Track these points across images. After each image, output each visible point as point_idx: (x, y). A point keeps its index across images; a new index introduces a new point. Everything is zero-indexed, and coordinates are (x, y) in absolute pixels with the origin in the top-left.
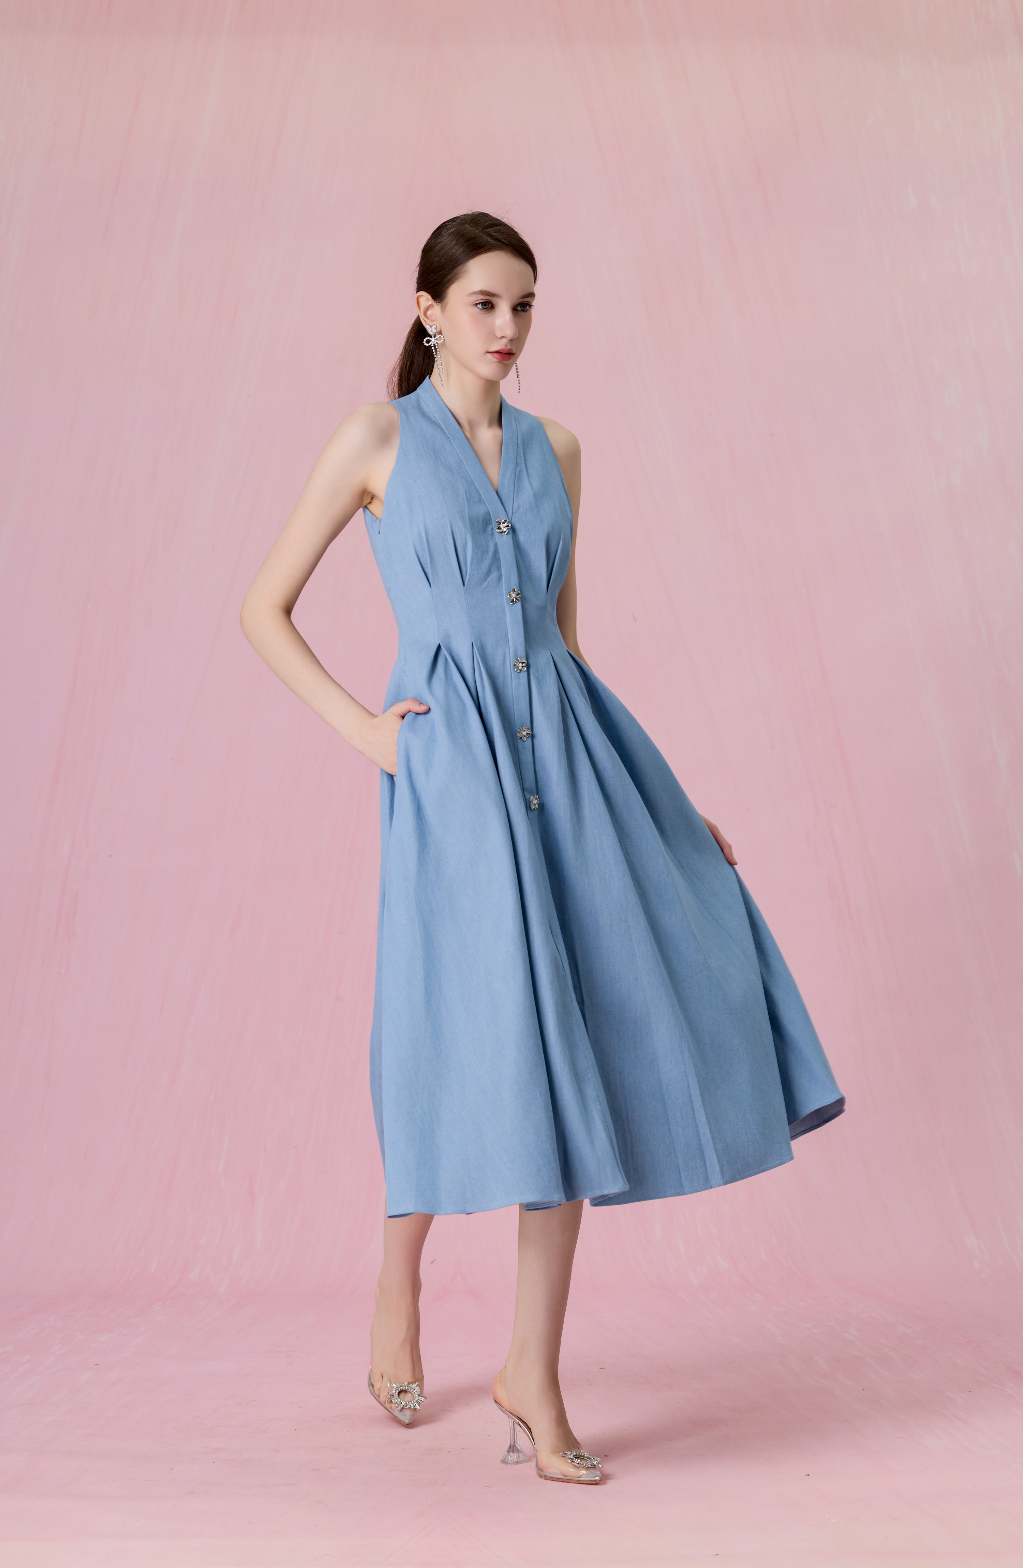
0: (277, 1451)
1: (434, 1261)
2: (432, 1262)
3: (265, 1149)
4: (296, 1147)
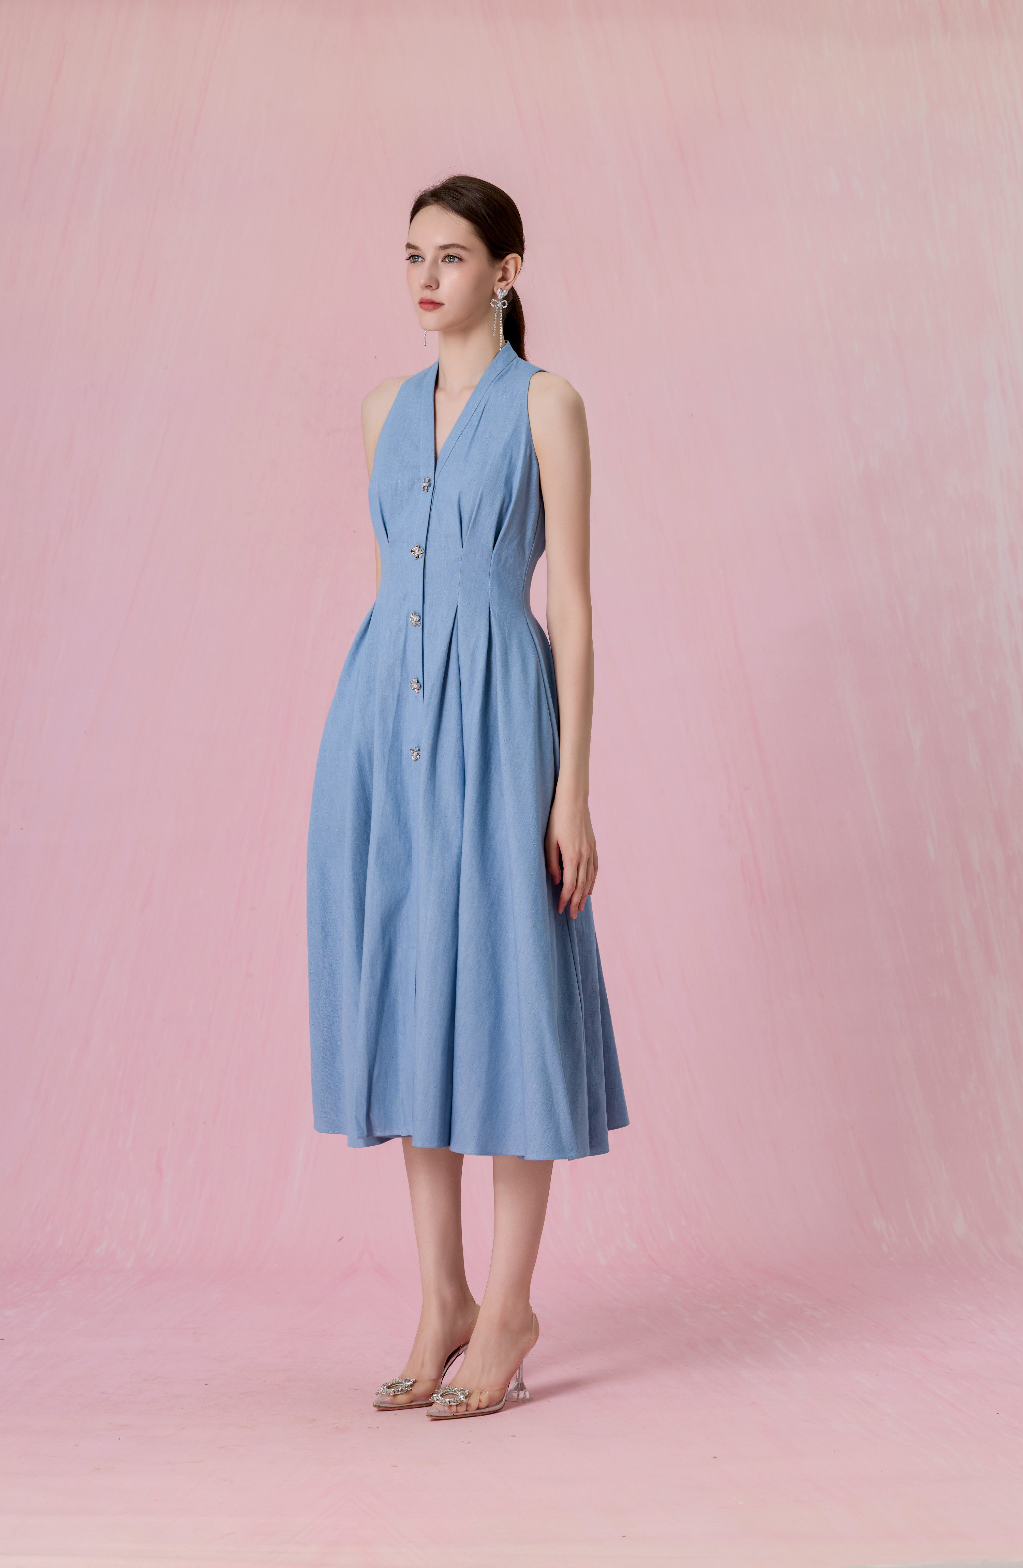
0: (183, 1428)
1: (342, 1238)
2: (340, 1240)
3: (173, 1124)
4: (204, 1123)
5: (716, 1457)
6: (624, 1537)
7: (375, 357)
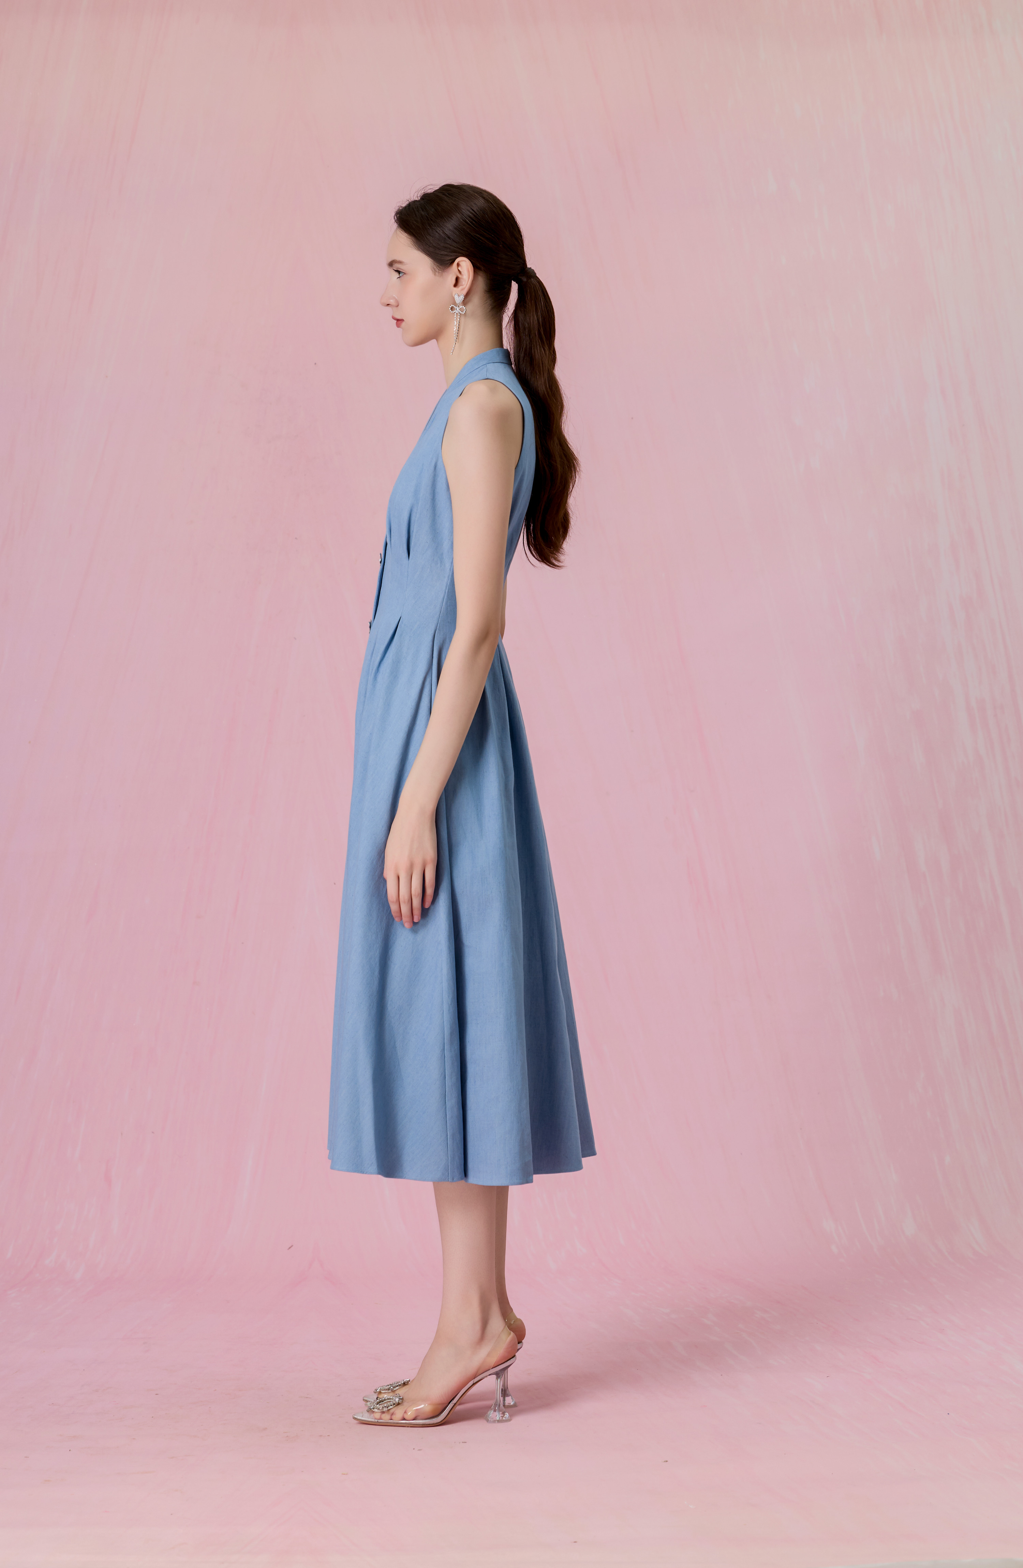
0: (134, 1439)
1: (292, 1246)
2: (290, 1248)
3: (122, 1134)
4: (153, 1132)
5: (667, 1461)
6: (575, 1542)
7: (315, 364)
